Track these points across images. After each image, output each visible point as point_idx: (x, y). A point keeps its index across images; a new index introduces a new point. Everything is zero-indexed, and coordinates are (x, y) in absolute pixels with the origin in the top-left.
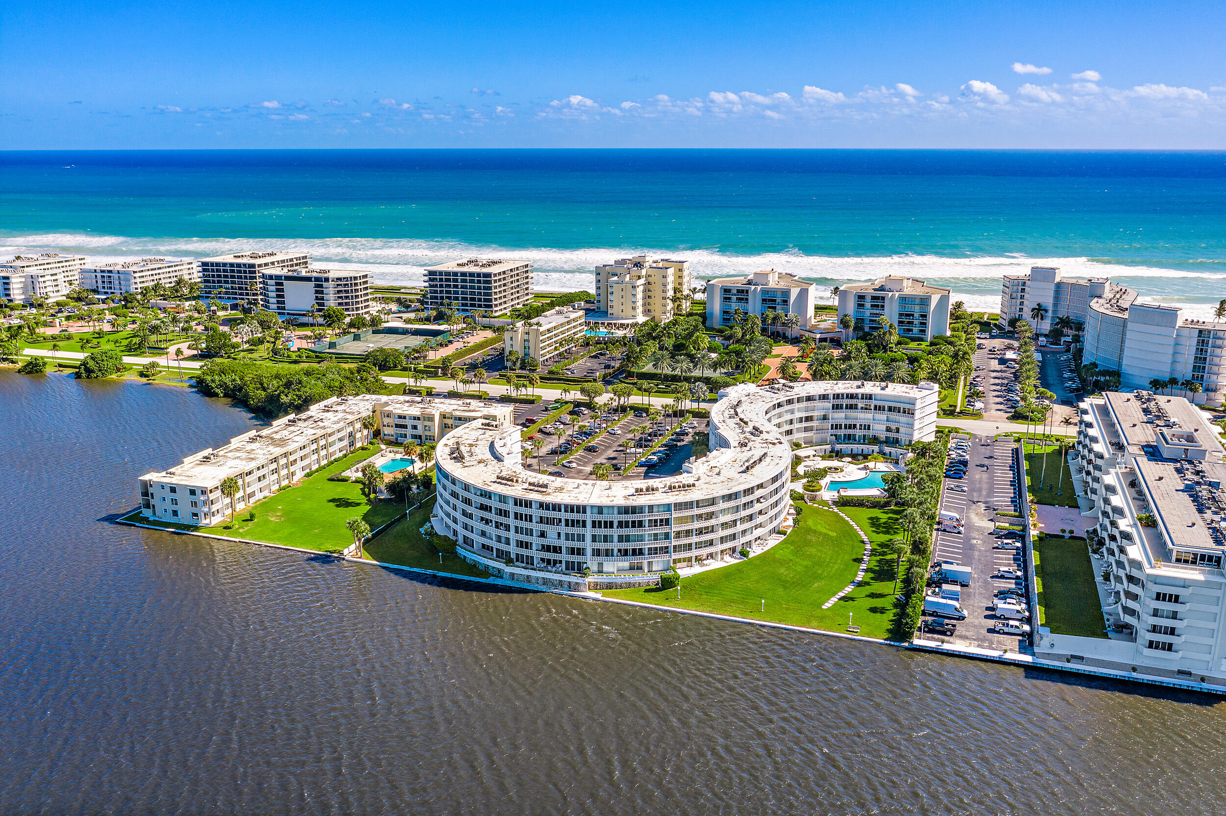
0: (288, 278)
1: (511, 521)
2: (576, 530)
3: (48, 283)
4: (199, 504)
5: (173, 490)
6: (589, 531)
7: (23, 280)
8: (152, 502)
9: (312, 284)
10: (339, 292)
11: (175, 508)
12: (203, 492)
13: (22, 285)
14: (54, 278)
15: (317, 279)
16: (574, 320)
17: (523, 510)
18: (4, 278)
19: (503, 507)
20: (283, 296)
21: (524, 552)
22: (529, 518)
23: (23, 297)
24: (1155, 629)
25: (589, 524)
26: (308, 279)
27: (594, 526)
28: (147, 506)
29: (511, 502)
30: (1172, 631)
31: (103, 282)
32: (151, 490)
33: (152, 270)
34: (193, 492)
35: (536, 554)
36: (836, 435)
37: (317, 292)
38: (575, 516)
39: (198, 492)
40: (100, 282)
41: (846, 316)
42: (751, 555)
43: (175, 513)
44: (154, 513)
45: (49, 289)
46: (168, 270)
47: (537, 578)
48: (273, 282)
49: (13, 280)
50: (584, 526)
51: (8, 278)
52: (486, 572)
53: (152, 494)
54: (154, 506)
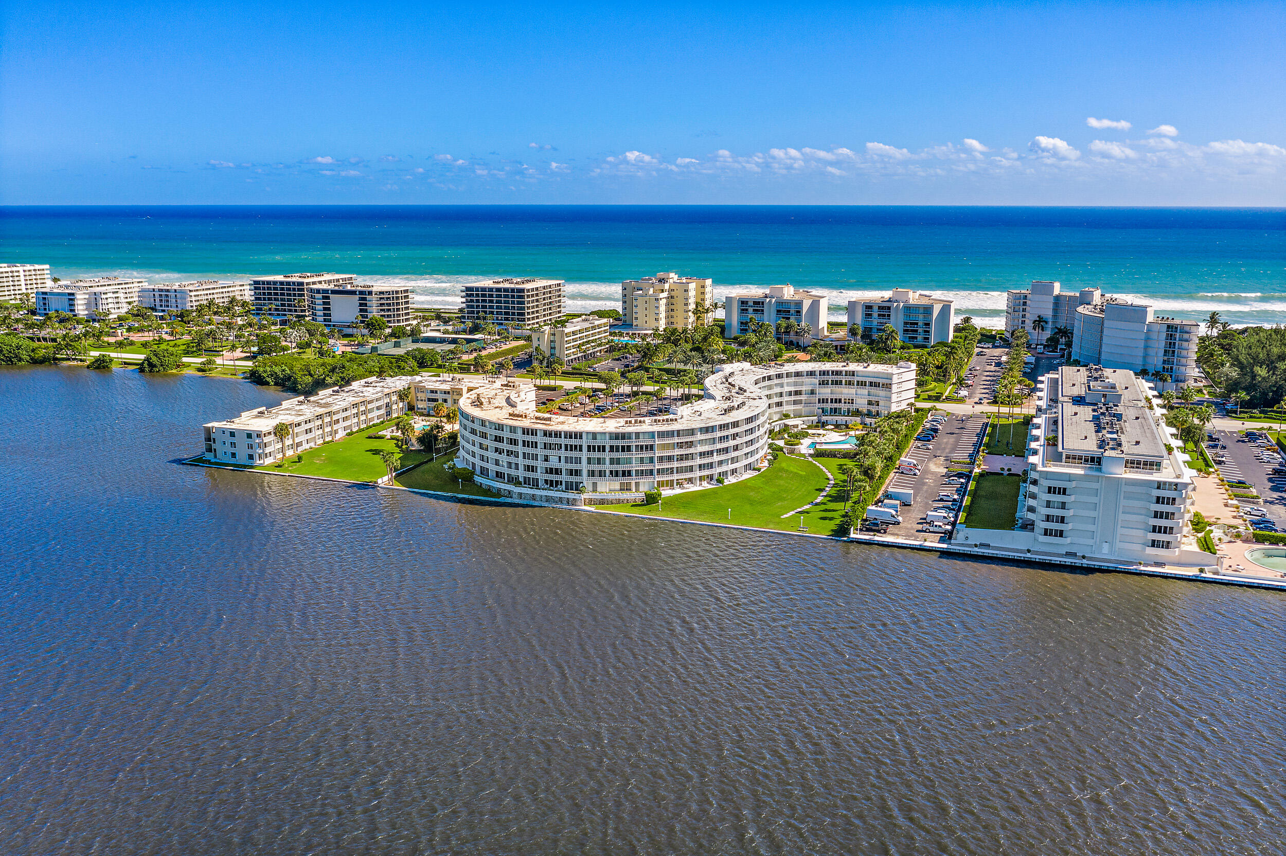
0: (334, 292)
1: (520, 449)
2: (574, 454)
3: (110, 301)
4: (256, 446)
5: (232, 434)
6: (584, 455)
7: (87, 296)
8: (214, 446)
9: (357, 297)
10: (382, 305)
11: (233, 450)
12: (258, 436)
13: (86, 301)
14: (116, 295)
15: (361, 293)
16: (599, 326)
17: (530, 438)
18: (70, 294)
19: (513, 436)
20: (329, 309)
21: (530, 475)
22: (535, 445)
23: (87, 312)
24: (1048, 518)
25: (585, 448)
26: (353, 293)
27: (589, 450)
28: (209, 450)
29: (520, 432)
30: (1062, 520)
31: (161, 301)
32: (213, 436)
33: (206, 289)
34: (249, 436)
35: (540, 476)
36: (823, 409)
37: (361, 305)
38: (573, 442)
39: (254, 436)
40: (157, 300)
41: (855, 324)
42: (726, 482)
43: (234, 455)
44: (215, 457)
45: (110, 306)
46: (221, 290)
47: (541, 496)
48: (320, 296)
49: (78, 297)
50: (581, 450)
51: (73, 294)
52: (498, 493)
53: (214, 439)
54: (215, 450)
